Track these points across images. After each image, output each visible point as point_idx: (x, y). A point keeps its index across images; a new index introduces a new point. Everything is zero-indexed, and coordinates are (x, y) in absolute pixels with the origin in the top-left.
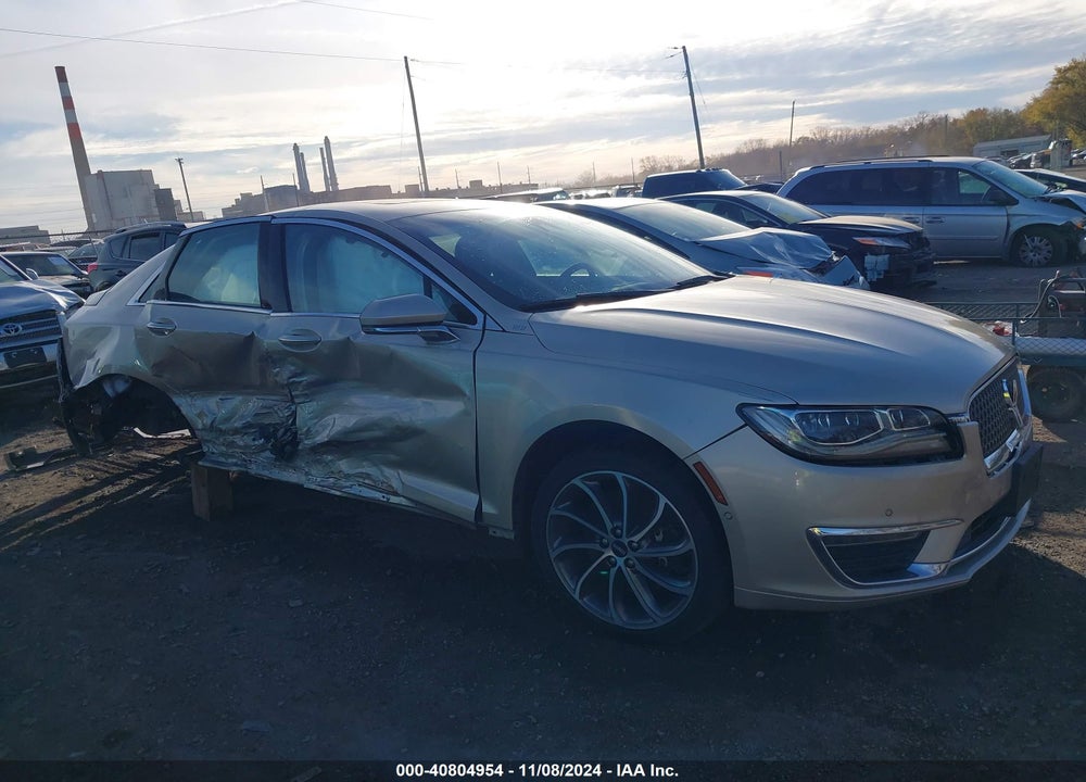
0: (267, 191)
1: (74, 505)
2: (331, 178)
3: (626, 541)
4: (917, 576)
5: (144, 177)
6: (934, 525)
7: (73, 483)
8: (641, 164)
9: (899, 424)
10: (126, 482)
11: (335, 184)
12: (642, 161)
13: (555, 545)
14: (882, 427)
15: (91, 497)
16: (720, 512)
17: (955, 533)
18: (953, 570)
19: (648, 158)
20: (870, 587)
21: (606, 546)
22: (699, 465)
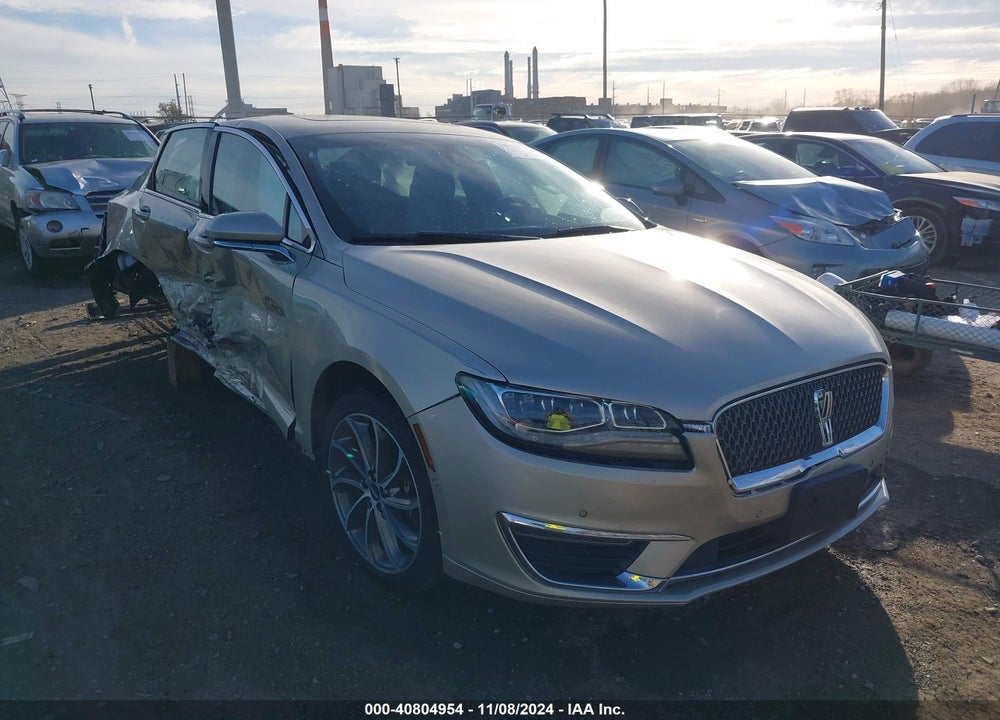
0: (473, 93)
1: (102, 356)
2: (534, 87)
3: (378, 485)
4: (625, 586)
5: (375, 72)
6: (653, 537)
7: (119, 337)
8: (836, 96)
9: (619, 420)
10: (154, 343)
11: (536, 92)
12: (838, 92)
13: (336, 474)
14: (603, 420)
15: (115, 353)
16: (431, 478)
17: (682, 550)
18: (669, 587)
19: (845, 90)
20: (560, 587)
21: (366, 487)
22: (417, 426)
